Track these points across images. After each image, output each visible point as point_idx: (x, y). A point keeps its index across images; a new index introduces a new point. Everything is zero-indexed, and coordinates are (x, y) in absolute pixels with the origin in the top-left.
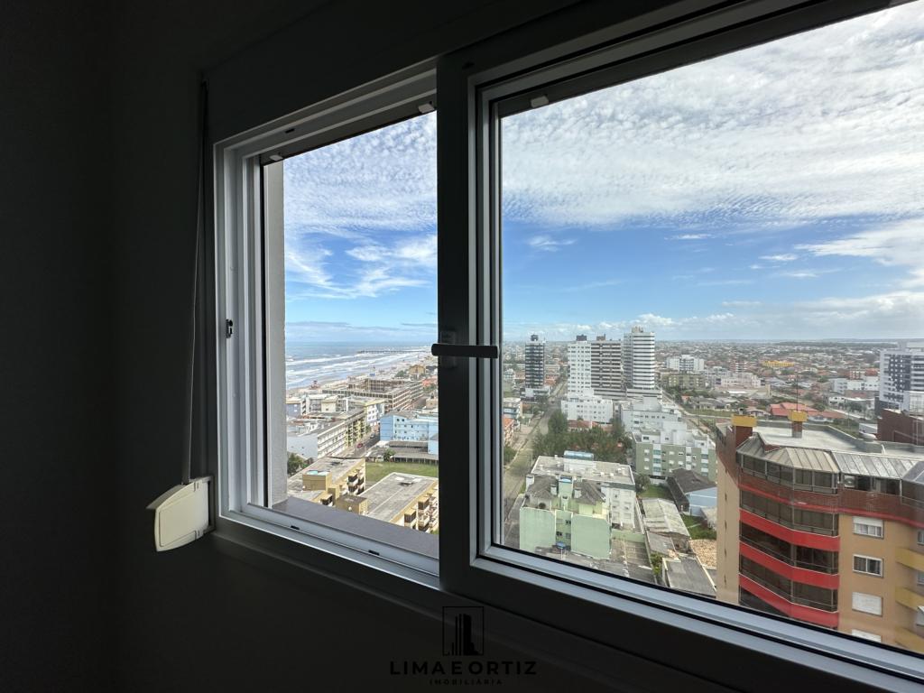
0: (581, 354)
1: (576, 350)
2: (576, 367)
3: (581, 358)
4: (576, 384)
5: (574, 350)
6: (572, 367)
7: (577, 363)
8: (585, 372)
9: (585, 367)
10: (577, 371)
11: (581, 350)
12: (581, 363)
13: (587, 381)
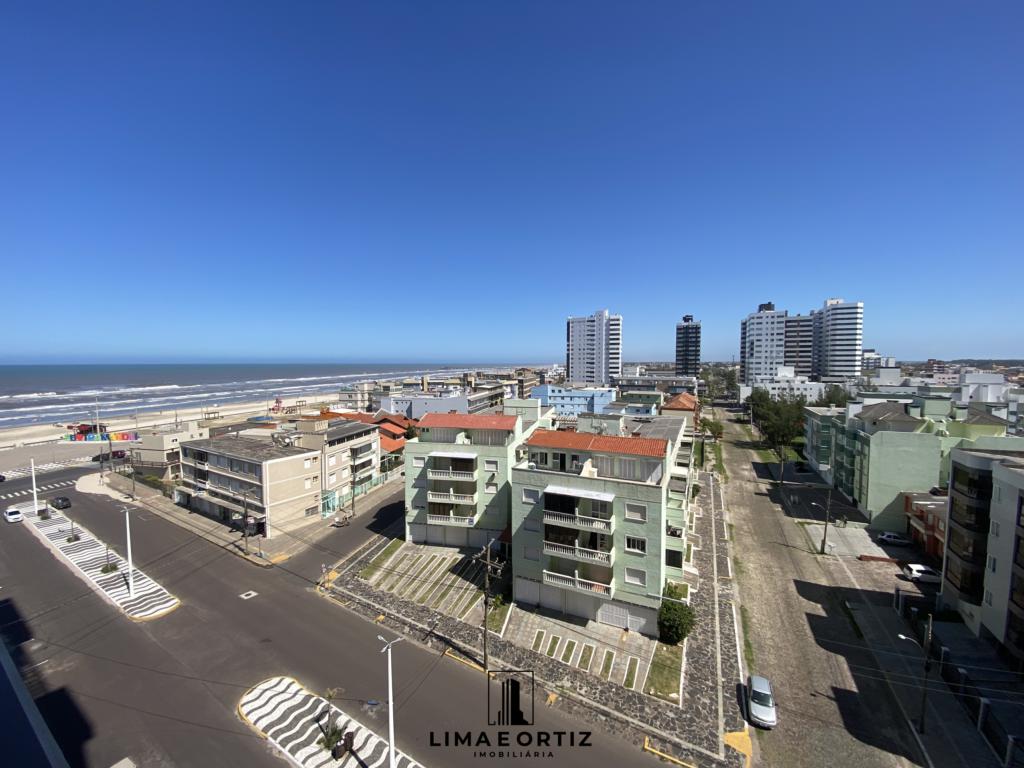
0: (770, 326)
1: (764, 320)
2: (763, 343)
3: (769, 332)
4: (762, 366)
5: (759, 321)
6: (756, 343)
7: (763, 338)
8: (775, 349)
9: (775, 343)
10: (763, 349)
11: (770, 320)
12: (770, 337)
13: (778, 360)
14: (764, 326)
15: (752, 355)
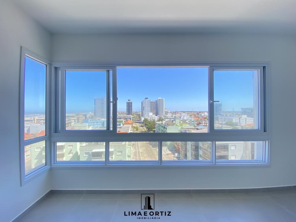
4: (146, 112)
12: (147, 106)
13: (149, 111)
14: (146, 103)
15: (144, 110)
